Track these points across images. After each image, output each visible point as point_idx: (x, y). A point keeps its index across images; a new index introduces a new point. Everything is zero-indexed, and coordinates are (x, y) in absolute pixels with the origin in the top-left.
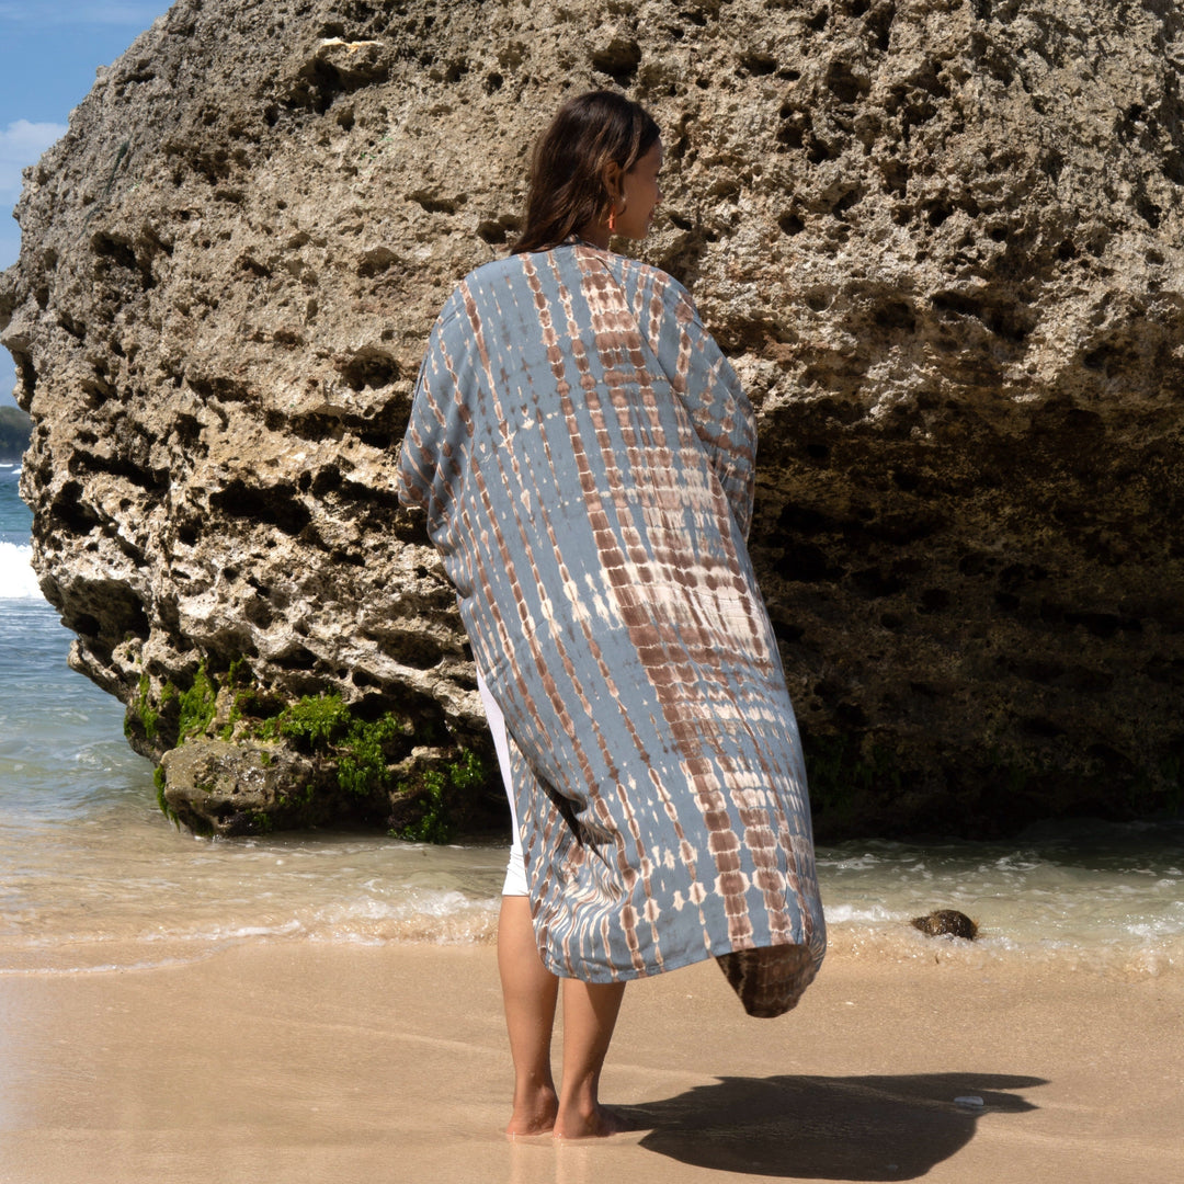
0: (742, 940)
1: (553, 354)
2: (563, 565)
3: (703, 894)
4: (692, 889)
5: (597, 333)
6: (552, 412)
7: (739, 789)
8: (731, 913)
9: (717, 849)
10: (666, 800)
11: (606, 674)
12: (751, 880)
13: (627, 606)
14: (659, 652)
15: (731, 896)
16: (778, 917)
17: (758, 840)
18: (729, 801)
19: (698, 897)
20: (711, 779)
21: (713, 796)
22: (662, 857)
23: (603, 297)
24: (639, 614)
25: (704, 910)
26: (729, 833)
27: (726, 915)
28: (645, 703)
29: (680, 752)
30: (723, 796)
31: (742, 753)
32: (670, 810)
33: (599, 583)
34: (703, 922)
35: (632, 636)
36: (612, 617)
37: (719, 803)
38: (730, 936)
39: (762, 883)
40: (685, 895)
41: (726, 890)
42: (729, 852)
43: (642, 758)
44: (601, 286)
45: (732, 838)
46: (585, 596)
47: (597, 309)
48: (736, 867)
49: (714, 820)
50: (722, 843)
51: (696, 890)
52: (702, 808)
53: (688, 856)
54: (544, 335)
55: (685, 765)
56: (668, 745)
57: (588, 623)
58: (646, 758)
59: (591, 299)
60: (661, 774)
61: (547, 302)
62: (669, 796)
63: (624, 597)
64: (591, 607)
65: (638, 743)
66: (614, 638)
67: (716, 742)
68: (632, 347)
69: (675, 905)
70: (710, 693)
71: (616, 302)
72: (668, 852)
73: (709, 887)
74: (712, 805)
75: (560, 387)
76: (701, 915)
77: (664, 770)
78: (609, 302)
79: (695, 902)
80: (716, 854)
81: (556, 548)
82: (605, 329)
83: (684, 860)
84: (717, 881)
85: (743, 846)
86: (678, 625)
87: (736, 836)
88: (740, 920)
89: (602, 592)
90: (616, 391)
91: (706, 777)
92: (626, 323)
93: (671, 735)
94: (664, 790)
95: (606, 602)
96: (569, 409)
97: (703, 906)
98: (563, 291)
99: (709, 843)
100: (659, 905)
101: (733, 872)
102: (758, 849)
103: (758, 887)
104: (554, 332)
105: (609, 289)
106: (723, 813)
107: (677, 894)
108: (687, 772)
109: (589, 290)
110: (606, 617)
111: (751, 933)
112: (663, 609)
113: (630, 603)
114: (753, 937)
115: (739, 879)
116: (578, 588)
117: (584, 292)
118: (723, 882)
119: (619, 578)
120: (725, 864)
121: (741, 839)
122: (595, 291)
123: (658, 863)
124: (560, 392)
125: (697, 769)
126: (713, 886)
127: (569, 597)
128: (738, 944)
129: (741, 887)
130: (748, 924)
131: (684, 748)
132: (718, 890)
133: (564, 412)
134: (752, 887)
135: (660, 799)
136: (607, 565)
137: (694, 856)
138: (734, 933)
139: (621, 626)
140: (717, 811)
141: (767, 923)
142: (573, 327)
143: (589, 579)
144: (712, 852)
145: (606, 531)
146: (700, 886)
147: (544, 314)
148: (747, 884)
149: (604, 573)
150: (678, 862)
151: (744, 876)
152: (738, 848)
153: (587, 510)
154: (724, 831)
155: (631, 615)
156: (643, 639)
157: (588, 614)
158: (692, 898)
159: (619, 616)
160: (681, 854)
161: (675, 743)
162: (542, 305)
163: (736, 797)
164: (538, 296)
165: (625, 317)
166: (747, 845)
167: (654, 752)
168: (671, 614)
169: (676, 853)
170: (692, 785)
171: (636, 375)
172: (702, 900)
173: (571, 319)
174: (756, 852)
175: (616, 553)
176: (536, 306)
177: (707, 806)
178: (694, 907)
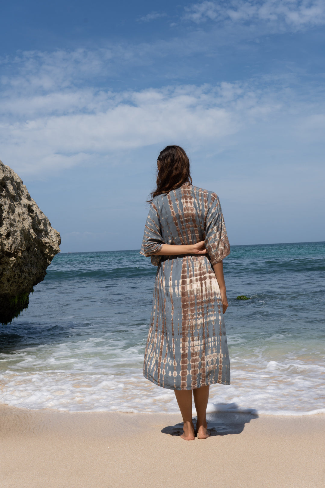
0: (184, 388)
1: (175, 219)
2: (171, 276)
3: (176, 375)
4: (174, 372)
5: (184, 213)
6: (176, 237)
7: (194, 346)
8: (182, 381)
9: (182, 364)
10: (173, 348)
11: (173, 309)
12: (189, 372)
13: (183, 291)
14: (187, 305)
15: (183, 377)
16: (194, 382)
17: (194, 361)
18: (189, 350)
19: (175, 375)
20: (187, 344)
21: (186, 349)
22: (169, 361)
23: (187, 202)
24: (186, 293)
25: (176, 379)
26: (187, 360)
27: (181, 381)
28: (179, 319)
29: (182, 335)
30: (188, 349)
31: (199, 335)
32: (174, 351)
33: (178, 283)
34: (175, 382)
35: (182, 300)
36: (178, 293)
37: (187, 351)
38: (181, 386)
39: (192, 373)
40: (172, 373)
41: (182, 375)
42: (185, 365)
43: (172, 334)
44: (186, 199)
45: (187, 361)
46: (174, 286)
47: (185, 206)
48: (186, 369)
49: (184, 356)
50: (184, 362)
51: (175, 373)
52: (182, 352)
53: (175, 364)
54: (172, 213)
55: (182, 339)
56: (180, 332)
57: (172, 294)
58: (173, 334)
59: (184, 203)
60: (175, 340)
61: (172, 203)
62: (175, 347)
63: (183, 288)
64: (174, 289)
65: (173, 330)
66: (177, 299)
67: (192, 332)
68: (193, 217)
69: (169, 374)
70: (197, 316)
71: (190, 204)
72: (171, 361)
73: (178, 373)
74: (184, 351)
75: (177, 229)
76: (175, 380)
77: (176, 339)
78: (188, 204)
79: (174, 376)
80: (182, 365)
81: (171, 271)
82: (186, 212)
83: (173, 364)
84: (181, 372)
85: (189, 363)
86: (197, 295)
87: (188, 360)
88: (184, 383)
89: (178, 285)
90: (188, 230)
91: (186, 343)
92: (192, 210)
93: (181, 330)
94: (174, 345)
95: (178, 289)
96: (180, 235)
97: (176, 378)
98: (177, 199)
99: (181, 362)
100: (166, 372)
101: (185, 370)
102: (193, 364)
103: (191, 374)
104: (174, 212)
105: (188, 200)
106: (187, 354)
107: (170, 372)
108: (181, 341)
109: (183, 200)
110: (177, 293)
111: (186, 386)
112: (193, 291)
113: (184, 290)
114: (187, 387)
115: (186, 372)
116: (172, 283)
117: (182, 201)
118: (182, 373)
119: (184, 283)
120: (183, 368)
121: (189, 361)
122: (184, 200)
123: (168, 362)
124: (177, 231)
125: (184, 341)
126: (179, 373)
127: (170, 285)
128: (183, 389)
129: (186, 374)
130: (186, 384)
131: (183, 334)
132: (180, 374)
133: (179, 237)
134: (189, 374)
135: (172, 347)
136: (182, 279)
137: (176, 365)
138: (182, 386)
139: (180, 296)
140: (185, 353)
141: (191, 384)
142: (180, 211)
143: (176, 282)
144: (181, 364)
145: (185, 269)
146: (176, 372)
147: (171, 207)
148: (188, 373)
149: (181, 281)
150: (172, 364)
151: (188, 371)
152: (188, 363)
153: (182, 263)
154: (185, 359)
155: (184, 294)
156: (184, 301)
157: (173, 291)
158: (174, 375)
159: (180, 294)
160: (173, 363)
161: (182, 332)
162: (171, 204)
163: (192, 349)
164: (170, 201)
165: (192, 209)
166: (190, 363)
167: (176, 334)
168: (195, 292)
169: (172, 362)
170: (181, 345)
171: (194, 225)
172: (176, 376)
173: (179, 209)
174: (192, 364)
175: (186, 276)
176: (169, 204)
177: (183, 351)
178: (174, 377)
